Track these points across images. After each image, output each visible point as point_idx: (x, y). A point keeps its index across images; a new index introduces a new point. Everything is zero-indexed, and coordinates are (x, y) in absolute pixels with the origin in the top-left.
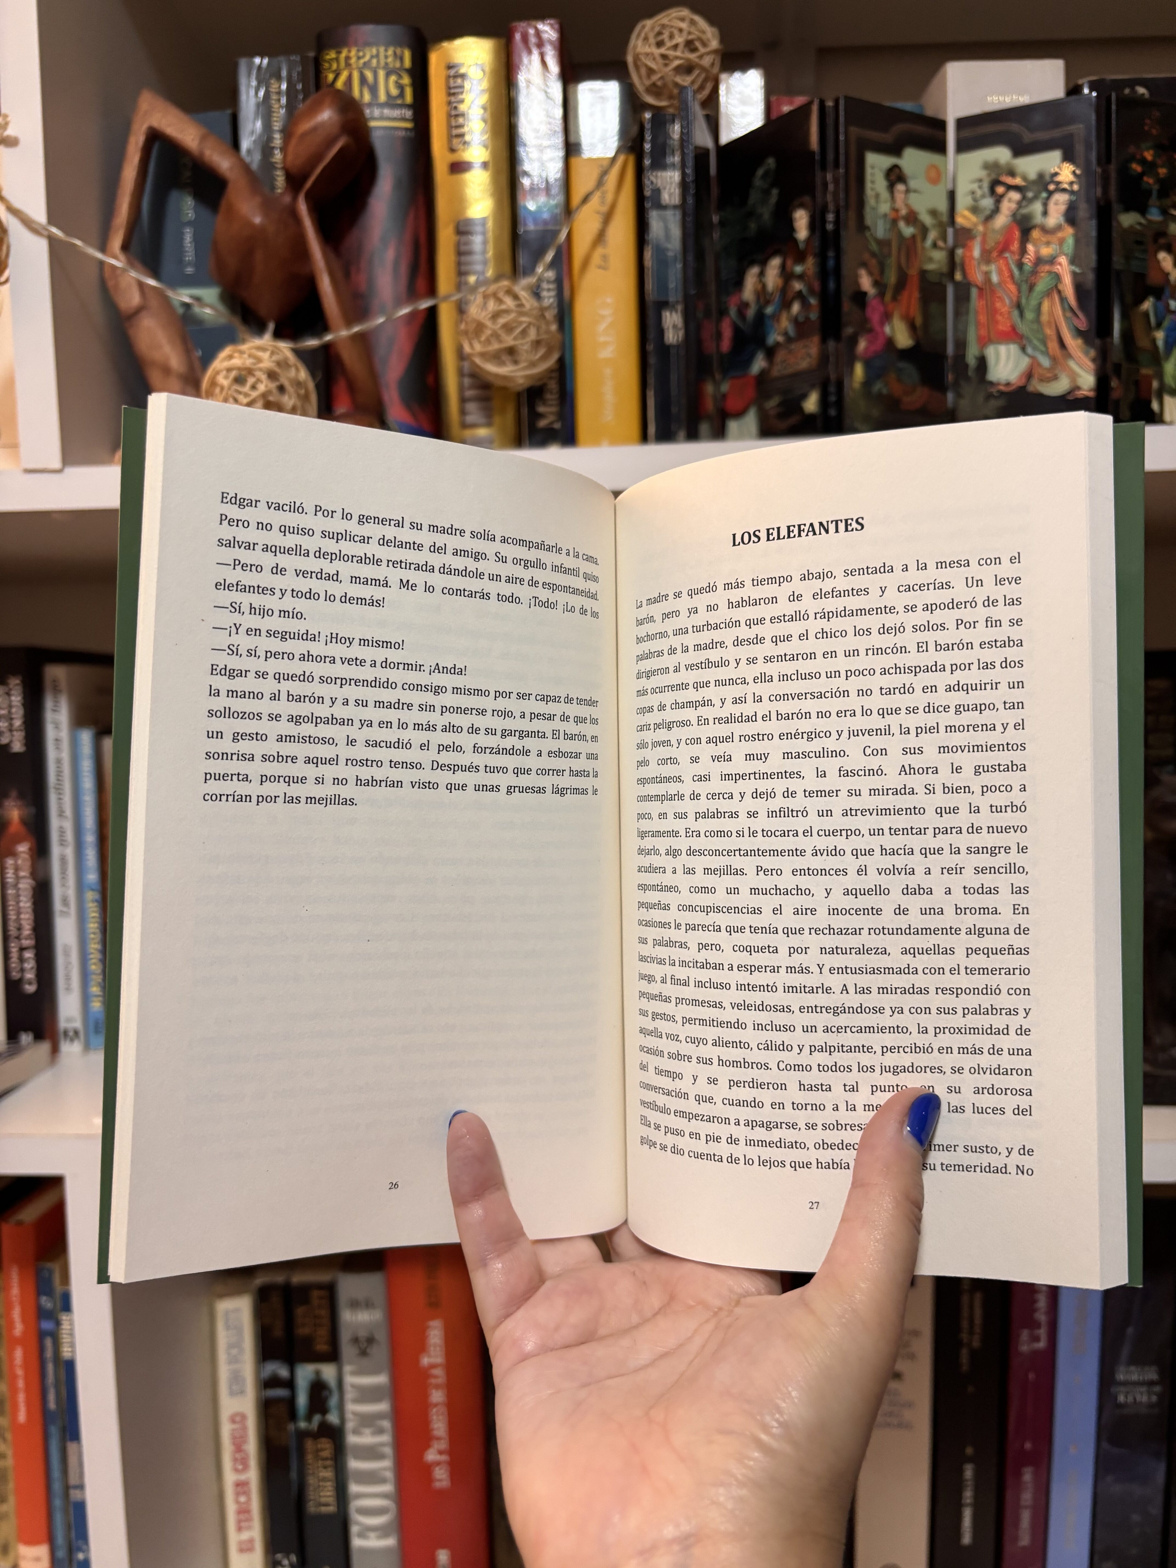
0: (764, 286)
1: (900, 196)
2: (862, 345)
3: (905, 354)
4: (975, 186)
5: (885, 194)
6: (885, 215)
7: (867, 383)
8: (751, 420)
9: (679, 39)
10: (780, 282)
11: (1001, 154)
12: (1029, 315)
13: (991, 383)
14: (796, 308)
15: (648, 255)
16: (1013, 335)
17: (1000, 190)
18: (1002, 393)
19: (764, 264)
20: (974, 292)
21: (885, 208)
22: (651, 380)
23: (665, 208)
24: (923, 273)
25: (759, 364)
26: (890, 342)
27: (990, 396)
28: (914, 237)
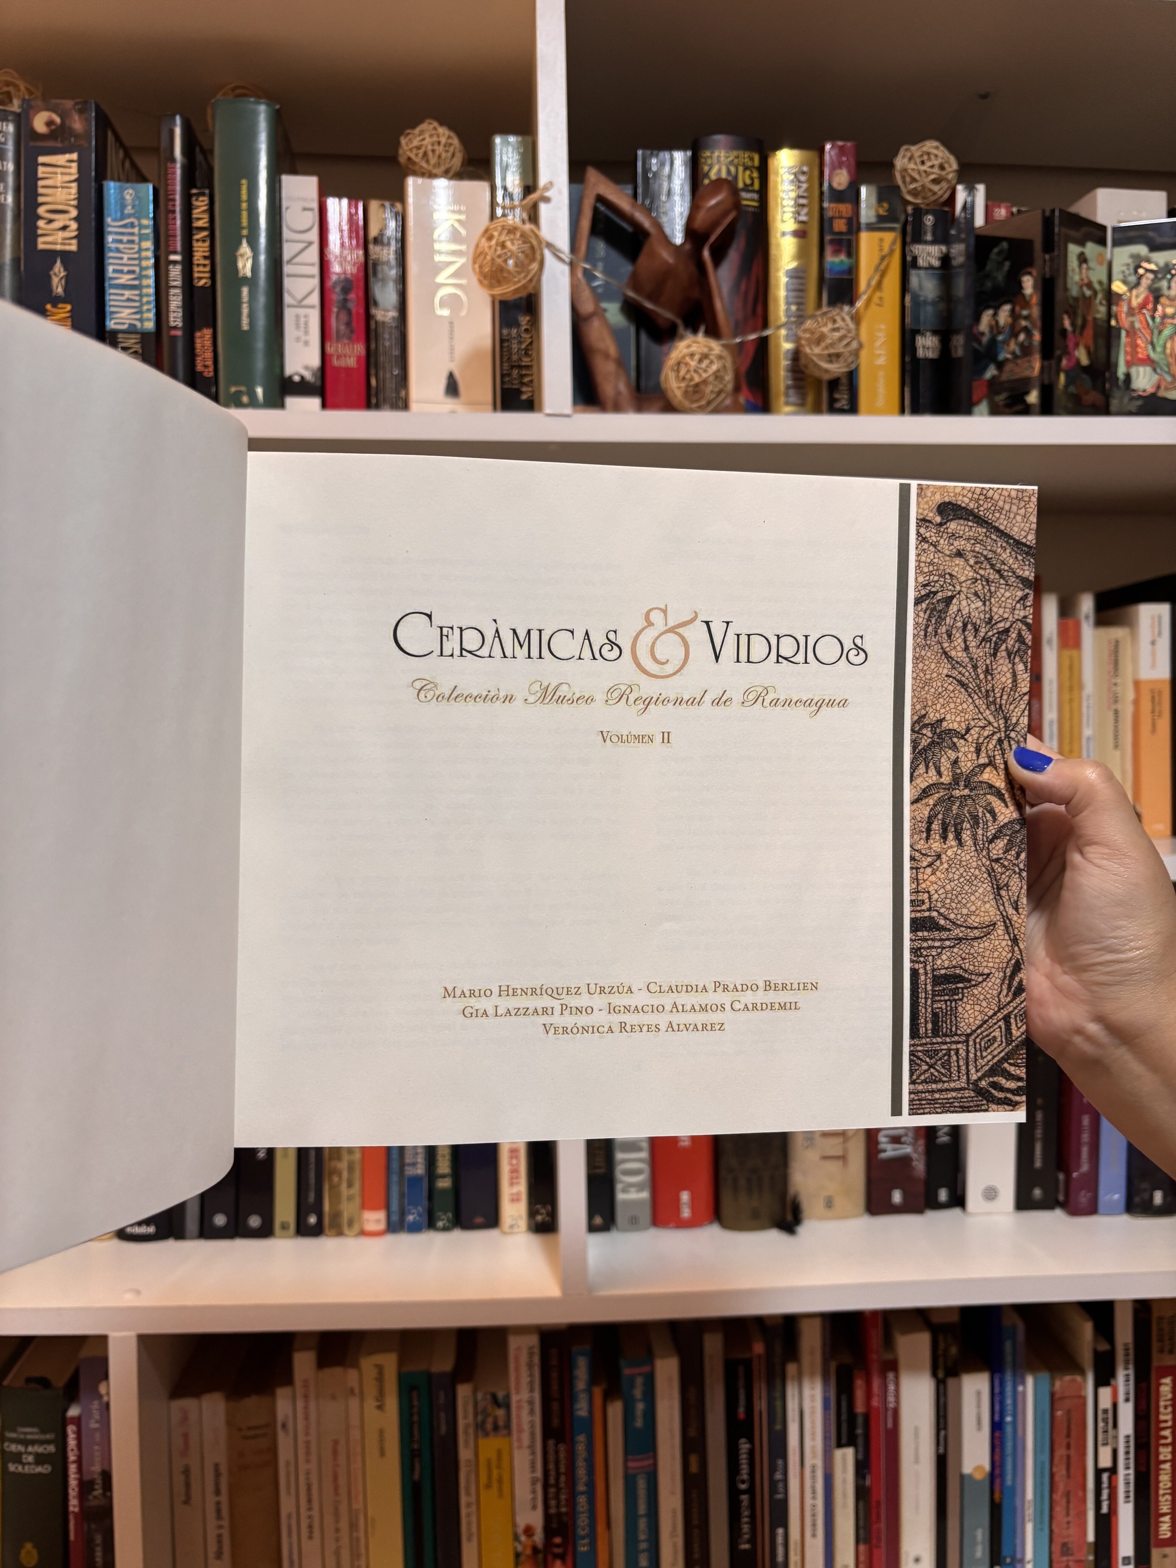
0: (997, 322)
1: (1084, 271)
2: (1064, 362)
3: (1085, 369)
4: (1124, 268)
5: (1077, 270)
6: (1077, 283)
7: (1067, 386)
8: (984, 406)
9: (936, 162)
10: (1010, 320)
11: (1142, 249)
12: (1159, 349)
13: (1134, 390)
14: (1022, 337)
15: (908, 298)
16: (1148, 361)
17: (1141, 271)
18: (1140, 397)
19: (997, 308)
20: (1123, 334)
21: (1077, 278)
22: (908, 380)
23: (920, 268)
24: (1095, 319)
25: (991, 372)
26: (1078, 361)
27: (1132, 399)
28: (1090, 297)
